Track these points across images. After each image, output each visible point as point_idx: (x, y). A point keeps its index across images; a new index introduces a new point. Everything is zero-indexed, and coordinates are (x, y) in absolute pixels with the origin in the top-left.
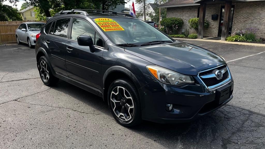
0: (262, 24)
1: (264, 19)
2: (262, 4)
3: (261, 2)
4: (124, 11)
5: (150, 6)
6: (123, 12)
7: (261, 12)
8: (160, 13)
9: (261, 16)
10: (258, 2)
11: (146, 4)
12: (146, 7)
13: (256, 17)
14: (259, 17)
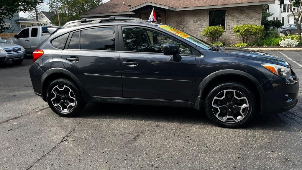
0: (192, 31)
1: (192, 27)
2: (189, 13)
3: (188, 11)
4: (20, 21)
5: (44, 15)
6: (18, 22)
7: (189, 20)
8: (59, 23)
9: (190, 24)
10: (185, 11)
11: (38, 12)
12: (38, 15)
13: (186, 25)
14: (188, 25)
